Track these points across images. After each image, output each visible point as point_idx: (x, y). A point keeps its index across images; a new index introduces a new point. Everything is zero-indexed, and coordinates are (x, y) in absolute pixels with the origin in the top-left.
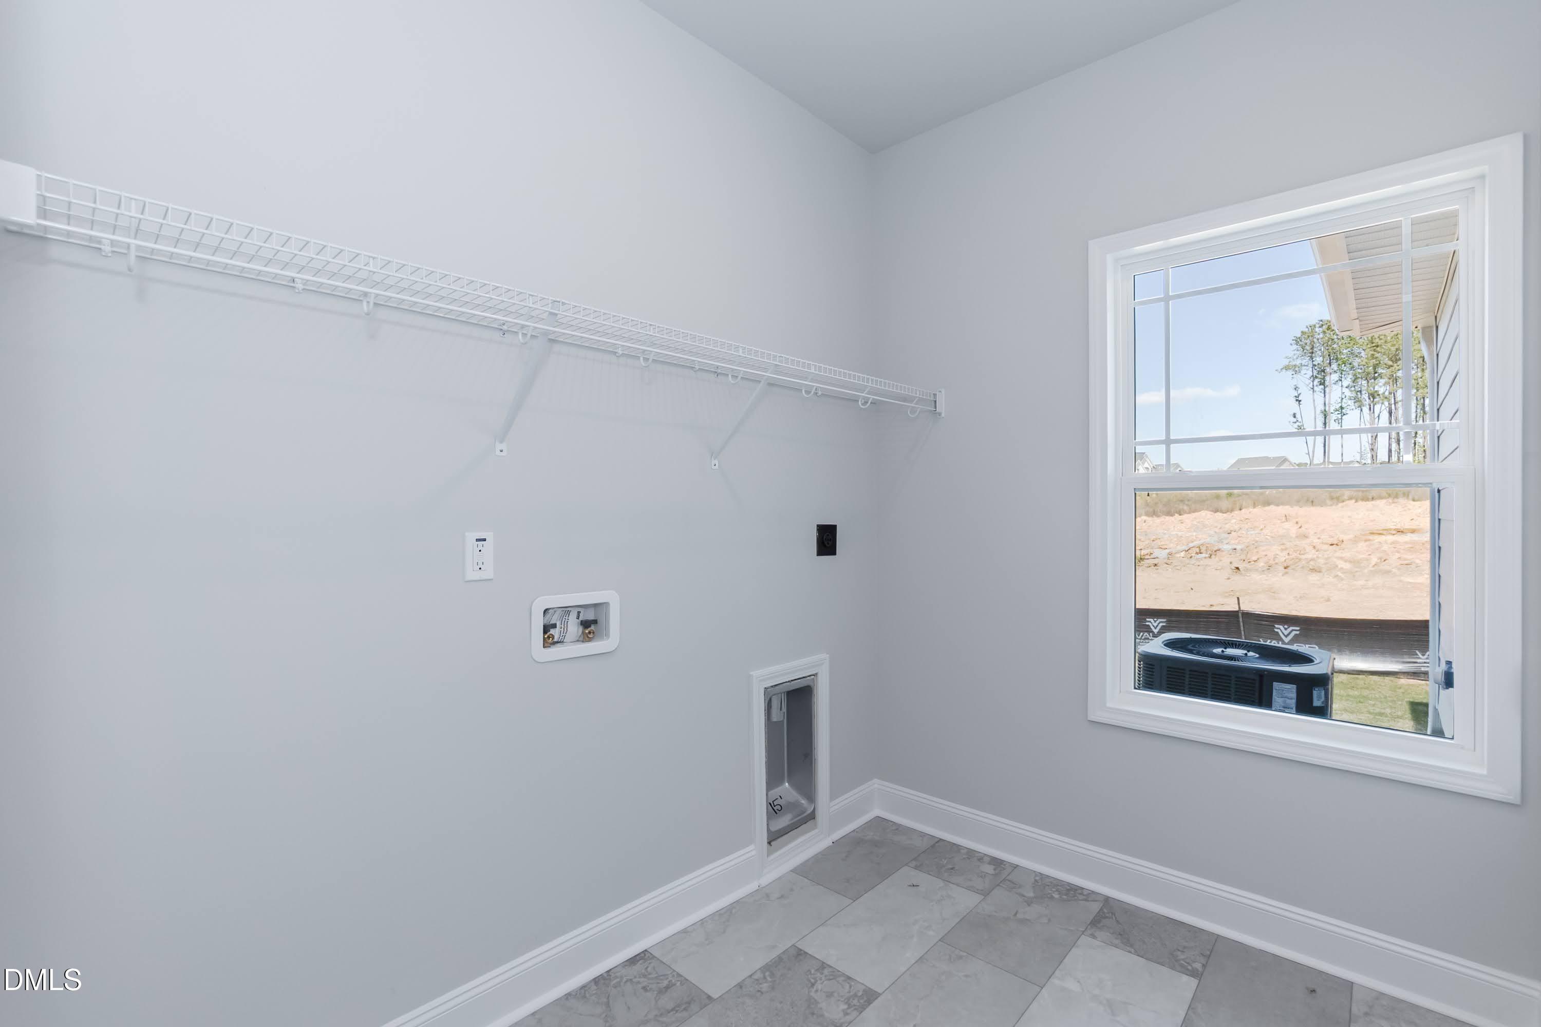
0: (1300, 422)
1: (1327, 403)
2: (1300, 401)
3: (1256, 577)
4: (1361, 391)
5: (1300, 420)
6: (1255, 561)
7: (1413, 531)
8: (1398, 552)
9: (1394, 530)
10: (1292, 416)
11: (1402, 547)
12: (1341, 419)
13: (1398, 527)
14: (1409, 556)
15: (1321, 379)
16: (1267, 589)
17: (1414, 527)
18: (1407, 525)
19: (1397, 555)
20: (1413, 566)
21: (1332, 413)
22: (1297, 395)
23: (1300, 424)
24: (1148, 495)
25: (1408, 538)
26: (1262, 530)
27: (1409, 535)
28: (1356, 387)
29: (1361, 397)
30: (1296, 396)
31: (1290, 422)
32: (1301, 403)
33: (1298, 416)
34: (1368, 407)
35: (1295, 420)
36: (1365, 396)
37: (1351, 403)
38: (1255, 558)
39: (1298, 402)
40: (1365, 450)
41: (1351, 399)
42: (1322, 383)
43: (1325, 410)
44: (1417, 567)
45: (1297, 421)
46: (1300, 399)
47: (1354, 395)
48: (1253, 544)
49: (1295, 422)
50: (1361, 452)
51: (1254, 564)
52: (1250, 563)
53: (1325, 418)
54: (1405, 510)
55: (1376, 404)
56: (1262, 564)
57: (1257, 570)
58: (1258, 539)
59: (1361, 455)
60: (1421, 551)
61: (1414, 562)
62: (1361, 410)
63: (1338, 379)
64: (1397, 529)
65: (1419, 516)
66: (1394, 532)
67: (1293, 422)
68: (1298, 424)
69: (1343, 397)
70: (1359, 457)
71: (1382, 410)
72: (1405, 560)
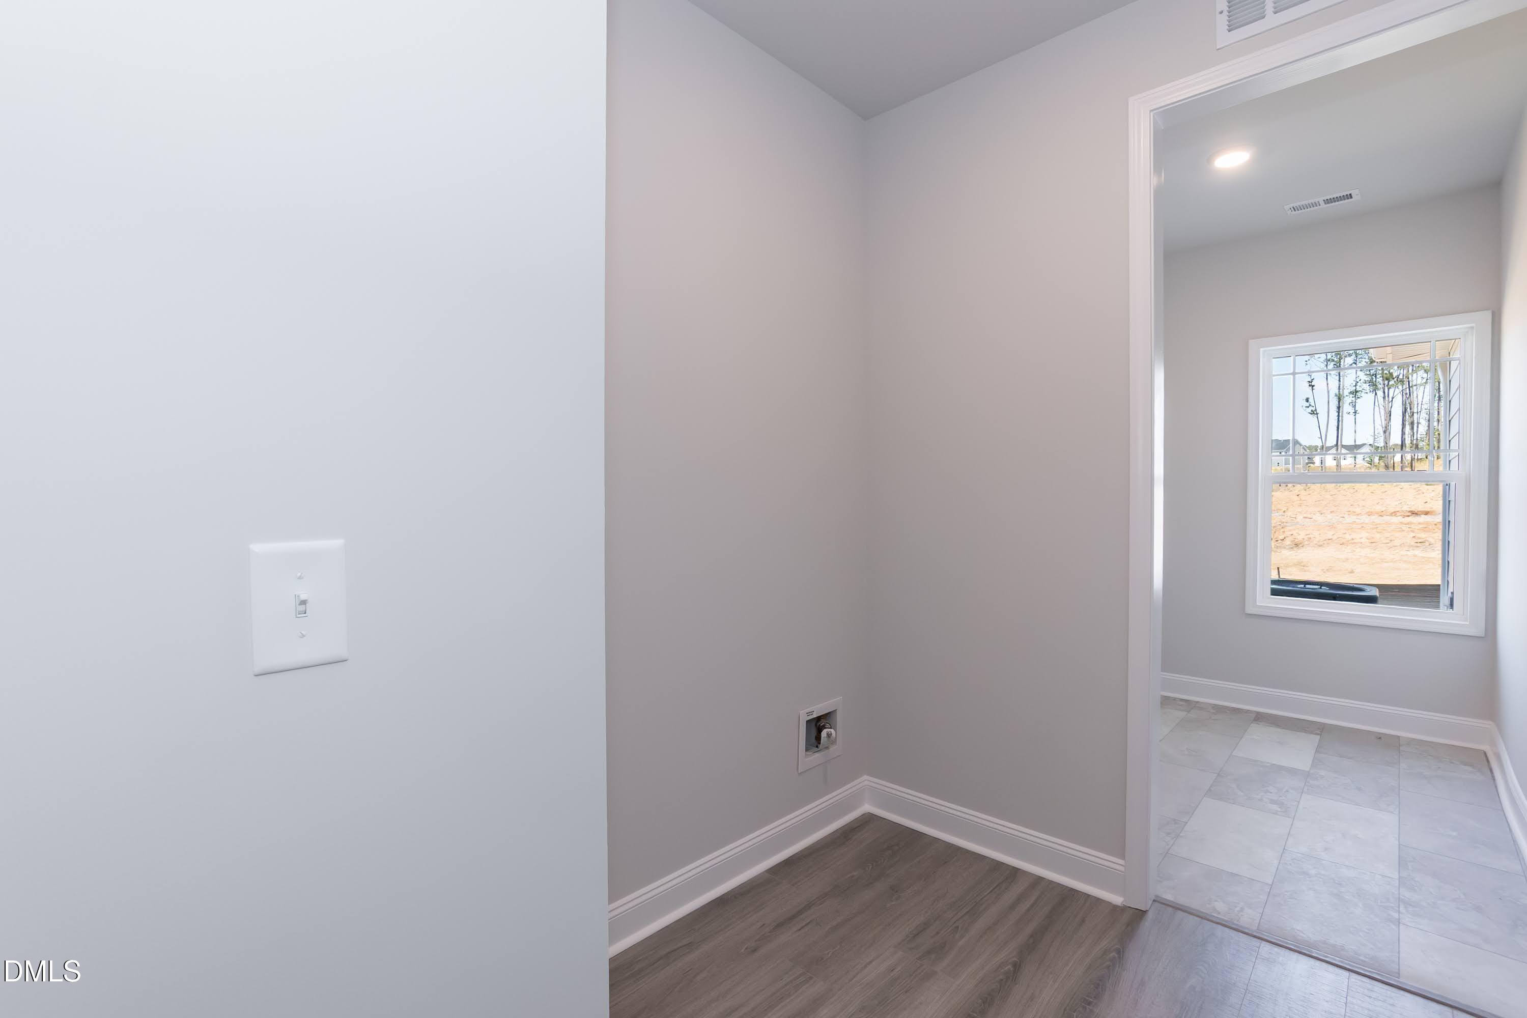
0: (1313, 407)
1: (1341, 387)
2: (1313, 386)
3: (1286, 553)
4: (1376, 374)
5: (1313, 404)
6: (1282, 540)
7: (1427, 513)
8: (1413, 532)
9: (1409, 512)
10: (1305, 400)
11: (1417, 528)
12: (1355, 402)
13: (1413, 509)
14: (1423, 535)
15: (1336, 362)
16: (1296, 563)
17: (1428, 510)
18: (1421, 507)
19: (1413, 535)
20: (1427, 544)
21: (1347, 396)
22: (1310, 380)
23: (1314, 409)
24: (1280, 486)
25: (1423, 518)
26: (1284, 512)
27: (1423, 516)
28: (1371, 371)
29: (1376, 381)
30: (1309, 382)
31: (1302, 406)
32: (1314, 388)
33: (1311, 400)
34: (1382, 390)
35: (1307, 404)
36: (1380, 380)
37: (1366, 386)
38: (1282, 537)
39: (1311, 388)
40: (1378, 433)
41: (1366, 383)
42: (1338, 366)
43: (1340, 394)
44: (1430, 545)
45: (1310, 405)
46: (1313, 384)
47: (1368, 379)
48: (1280, 525)
49: (1308, 407)
50: (1375, 435)
51: (1281, 542)
52: (1277, 542)
53: (1339, 402)
54: (1419, 494)
55: (1390, 388)
56: (1288, 543)
57: (1285, 548)
58: (1283, 520)
59: (1375, 438)
60: (1434, 531)
61: (1428, 541)
62: (1376, 394)
63: (1352, 362)
64: (1412, 511)
65: (1432, 499)
66: (1409, 514)
67: (1306, 407)
68: (1311, 408)
69: (1358, 380)
70: (1373, 440)
71: (1395, 394)
72: (1420, 538)
